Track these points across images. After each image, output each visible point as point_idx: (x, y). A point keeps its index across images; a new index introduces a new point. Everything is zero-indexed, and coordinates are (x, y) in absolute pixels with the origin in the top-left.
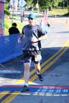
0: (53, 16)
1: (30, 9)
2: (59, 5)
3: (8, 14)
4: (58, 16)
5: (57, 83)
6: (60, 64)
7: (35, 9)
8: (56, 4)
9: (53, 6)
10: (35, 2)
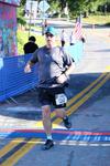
0: (90, 26)
2: (99, 10)
3: (23, 23)
4: (97, 26)
5: (95, 126)
9: (90, 12)
10: (62, 6)
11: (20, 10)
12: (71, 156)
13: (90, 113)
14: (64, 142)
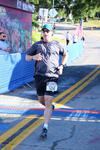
0: (90, 29)
1: (63, 20)
2: (96, 16)
3: (37, 26)
4: (95, 28)
5: (93, 107)
7: (69, 20)
8: (93, 15)
9: (89, 17)
10: (68, 12)
11: (34, 16)
12: (74, 129)
13: (89, 96)
14: (68, 119)
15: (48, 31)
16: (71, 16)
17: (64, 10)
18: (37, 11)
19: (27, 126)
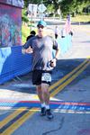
6: (84, 78)
7: (57, 15)
15: (42, 27)
16: (59, 11)
17: (53, 6)
18: (27, 6)
19: (17, 118)
